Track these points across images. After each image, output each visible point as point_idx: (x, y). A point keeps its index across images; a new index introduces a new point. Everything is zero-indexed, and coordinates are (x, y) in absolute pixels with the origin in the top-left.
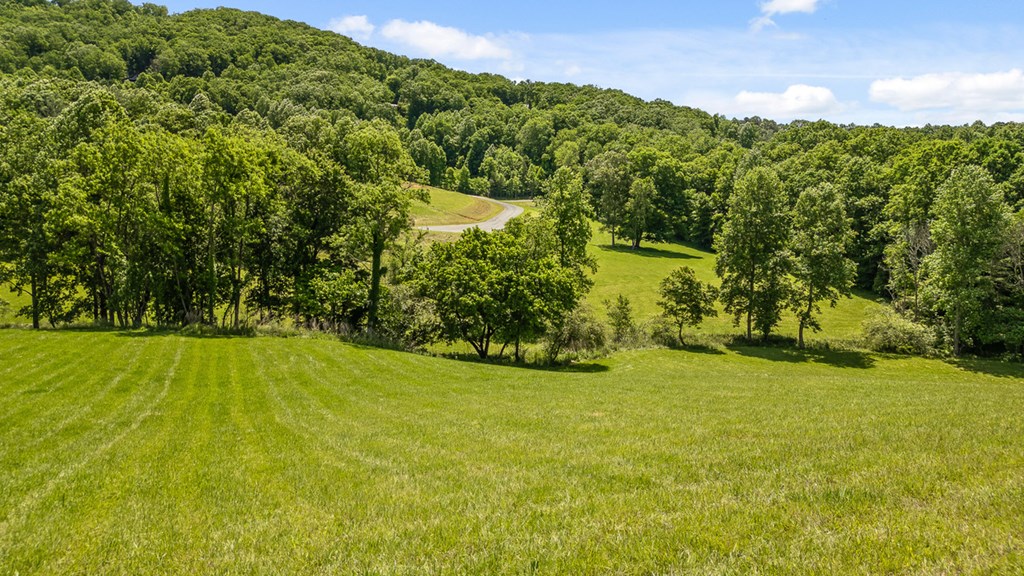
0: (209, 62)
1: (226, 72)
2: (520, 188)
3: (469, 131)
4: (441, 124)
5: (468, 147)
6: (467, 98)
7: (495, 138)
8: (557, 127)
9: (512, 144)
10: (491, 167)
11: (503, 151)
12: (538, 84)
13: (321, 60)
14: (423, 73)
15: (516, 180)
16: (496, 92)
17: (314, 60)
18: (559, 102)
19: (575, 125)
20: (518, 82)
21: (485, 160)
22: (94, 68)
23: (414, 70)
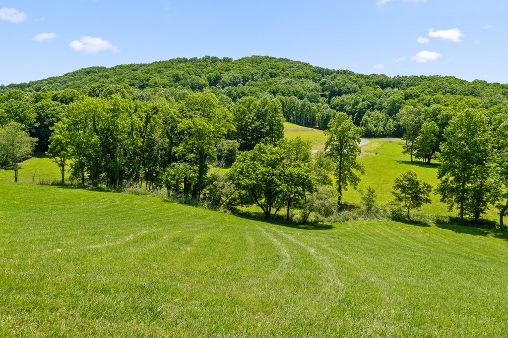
0: (242, 80)
1: (247, 83)
2: (382, 132)
3: (357, 103)
4: (343, 101)
5: (356, 112)
6: (360, 88)
7: (371, 107)
8: (406, 99)
9: (380, 109)
10: (366, 121)
11: (376, 113)
12: (403, 77)
13: (290, 75)
14: (339, 77)
15: (381, 128)
16: (377, 83)
17: (288, 74)
18: (412, 85)
19: (418, 97)
20: (392, 77)
21: (364, 117)
22: (196, 86)
23: (335, 76)
